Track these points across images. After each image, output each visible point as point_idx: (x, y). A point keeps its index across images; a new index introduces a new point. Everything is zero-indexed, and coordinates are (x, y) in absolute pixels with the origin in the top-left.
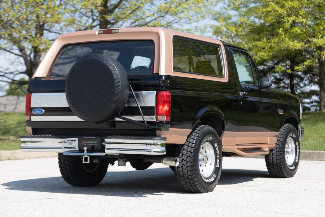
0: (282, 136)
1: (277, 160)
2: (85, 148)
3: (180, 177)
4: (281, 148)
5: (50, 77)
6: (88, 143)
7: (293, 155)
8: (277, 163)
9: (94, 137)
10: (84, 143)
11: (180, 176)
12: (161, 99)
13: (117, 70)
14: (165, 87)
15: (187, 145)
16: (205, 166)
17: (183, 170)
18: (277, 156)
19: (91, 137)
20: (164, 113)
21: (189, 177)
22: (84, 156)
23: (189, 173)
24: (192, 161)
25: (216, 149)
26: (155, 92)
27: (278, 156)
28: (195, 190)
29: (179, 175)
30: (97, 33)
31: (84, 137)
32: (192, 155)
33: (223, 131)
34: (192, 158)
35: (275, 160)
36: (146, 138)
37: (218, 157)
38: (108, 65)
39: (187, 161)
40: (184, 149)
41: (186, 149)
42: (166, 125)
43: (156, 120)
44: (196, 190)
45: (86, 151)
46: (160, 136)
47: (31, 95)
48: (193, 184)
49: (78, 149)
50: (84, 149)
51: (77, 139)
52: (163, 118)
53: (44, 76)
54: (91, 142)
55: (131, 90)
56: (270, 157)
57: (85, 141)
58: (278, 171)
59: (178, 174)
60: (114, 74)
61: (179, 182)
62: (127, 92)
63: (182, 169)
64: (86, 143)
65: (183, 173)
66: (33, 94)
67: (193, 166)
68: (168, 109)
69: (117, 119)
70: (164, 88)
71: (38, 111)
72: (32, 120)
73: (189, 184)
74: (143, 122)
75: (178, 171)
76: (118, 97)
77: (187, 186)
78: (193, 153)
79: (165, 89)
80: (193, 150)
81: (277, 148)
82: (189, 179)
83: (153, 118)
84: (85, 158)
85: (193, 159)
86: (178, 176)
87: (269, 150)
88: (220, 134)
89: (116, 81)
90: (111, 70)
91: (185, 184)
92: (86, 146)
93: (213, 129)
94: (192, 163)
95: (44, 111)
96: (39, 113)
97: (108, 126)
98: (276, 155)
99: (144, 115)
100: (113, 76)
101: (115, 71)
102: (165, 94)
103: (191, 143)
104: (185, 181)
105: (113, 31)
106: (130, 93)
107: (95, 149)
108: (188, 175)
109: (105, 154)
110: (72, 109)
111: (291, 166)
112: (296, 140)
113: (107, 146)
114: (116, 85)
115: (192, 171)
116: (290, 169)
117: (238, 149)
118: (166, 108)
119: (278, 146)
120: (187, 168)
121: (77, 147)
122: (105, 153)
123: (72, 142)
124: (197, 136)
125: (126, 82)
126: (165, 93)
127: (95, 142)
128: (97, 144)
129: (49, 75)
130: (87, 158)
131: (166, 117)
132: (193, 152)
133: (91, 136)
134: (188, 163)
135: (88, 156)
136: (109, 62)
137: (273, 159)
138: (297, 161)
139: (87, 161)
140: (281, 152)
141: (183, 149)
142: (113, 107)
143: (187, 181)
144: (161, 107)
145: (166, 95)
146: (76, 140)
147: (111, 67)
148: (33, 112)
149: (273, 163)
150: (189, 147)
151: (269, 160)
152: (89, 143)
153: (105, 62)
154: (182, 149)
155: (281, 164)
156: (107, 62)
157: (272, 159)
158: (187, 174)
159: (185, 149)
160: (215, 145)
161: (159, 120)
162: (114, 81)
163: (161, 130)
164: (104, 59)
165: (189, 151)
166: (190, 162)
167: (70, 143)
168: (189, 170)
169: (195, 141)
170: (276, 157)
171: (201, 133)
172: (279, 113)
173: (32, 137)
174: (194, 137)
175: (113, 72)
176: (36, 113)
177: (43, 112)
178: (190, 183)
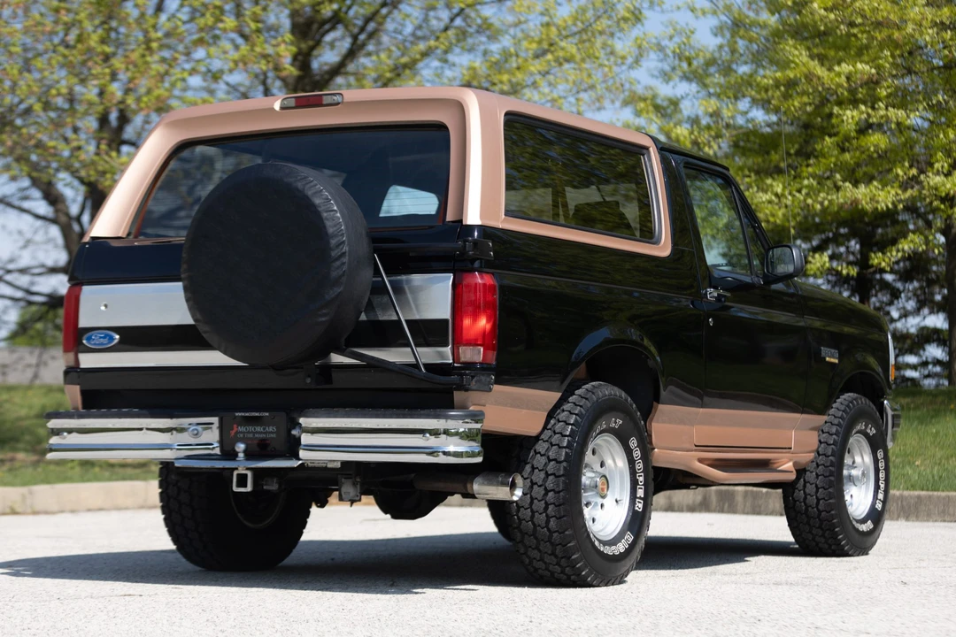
0: (834, 430)
1: (818, 500)
2: (241, 447)
3: (526, 536)
4: (831, 466)
5: (136, 237)
6: (249, 432)
7: (867, 489)
8: (818, 509)
9: (267, 414)
10: (237, 433)
11: (526, 533)
12: (467, 296)
13: (335, 208)
14: (481, 259)
15: (547, 441)
16: (602, 505)
17: (533, 516)
18: (820, 490)
19: (257, 414)
20: (476, 340)
21: (551, 536)
22: (237, 469)
23: (552, 523)
24: (561, 488)
25: (635, 455)
26: (452, 275)
27: (823, 487)
28: (569, 577)
29: (521, 531)
30: (277, 106)
31: (237, 414)
32: (562, 468)
33: (655, 403)
34: (563, 478)
35: (812, 500)
36: (422, 412)
37: (641, 479)
38: (309, 193)
39: (546, 488)
40: (536, 453)
41: (542, 453)
42: (483, 375)
43: (453, 360)
44: (573, 577)
45: (241, 455)
46: (463, 407)
47: (81, 289)
48: (562, 558)
49: (217, 451)
50: (237, 449)
51: (215, 420)
52: (473, 354)
53: (120, 235)
54: (259, 429)
55: (377, 272)
56: (797, 491)
57: (239, 424)
58: (823, 536)
59: (518, 528)
60: (327, 220)
61: (522, 551)
62: (367, 275)
63: (533, 512)
64: (244, 432)
65: (534, 524)
66: (86, 289)
67: (563, 504)
68: (488, 327)
69: (337, 358)
70: (477, 264)
71: (101, 337)
72: (83, 366)
73: (553, 557)
74: (416, 366)
75: (519, 518)
76: (338, 290)
77: (545, 563)
78: (565, 464)
79: (481, 267)
80: (564, 453)
81: (818, 465)
82: (552, 544)
83: (445, 354)
84: (238, 475)
85: (564, 482)
86: (519, 534)
87: (796, 470)
88: (647, 413)
89: (333, 242)
90: (320, 209)
91: (542, 560)
92: (242, 440)
93: (624, 394)
94: (561, 494)
95: (117, 337)
96: (102, 344)
97: (308, 380)
98: (816, 486)
99: (416, 346)
100: (325, 227)
101: (332, 213)
102: (480, 281)
103: (557, 435)
104: (541, 548)
105: (326, 100)
106: (374, 279)
107: (269, 449)
108: (549, 530)
109: (301, 462)
110: (202, 328)
111: (863, 521)
112: (877, 444)
113: (306, 439)
114: (333, 254)
115: (560, 518)
116: (857, 530)
117: (701, 460)
118: (483, 323)
119: (821, 460)
120: (546, 509)
121: (216, 445)
122: (300, 459)
123: (199, 428)
124: (576, 414)
125: (364, 247)
126: (479, 279)
127: (271, 430)
128: (274, 436)
129: (133, 231)
130: (246, 475)
131: (482, 349)
132: (565, 461)
133: (257, 412)
134: (551, 494)
135: (248, 469)
136: (312, 184)
137: (808, 497)
138: (879, 506)
139: (245, 486)
140: (832, 478)
141: (535, 451)
142: (323, 319)
143: (546, 547)
144: (467, 322)
145: (484, 285)
146: (212, 424)
147: (317, 201)
148: (84, 342)
149: (807, 509)
150: (552, 445)
151: (795, 501)
152: (252, 432)
153: (300, 185)
154: (532, 453)
155: (833, 512)
156: (308, 186)
157: (805, 498)
158: (547, 526)
159: (539, 453)
160: (631, 444)
161: (462, 360)
162: (328, 243)
163: (467, 390)
164: (299, 178)
165: (551, 457)
166: (557, 489)
167: (196, 432)
168: (553, 514)
169: (570, 427)
170: (817, 491)
171: (589, 405)
172: (825, 358)
173: (81, 416)
174: (568, 417)
175: (325, 215)
176: (95, 344)
177: (116, 341)
178: (556, 557)
